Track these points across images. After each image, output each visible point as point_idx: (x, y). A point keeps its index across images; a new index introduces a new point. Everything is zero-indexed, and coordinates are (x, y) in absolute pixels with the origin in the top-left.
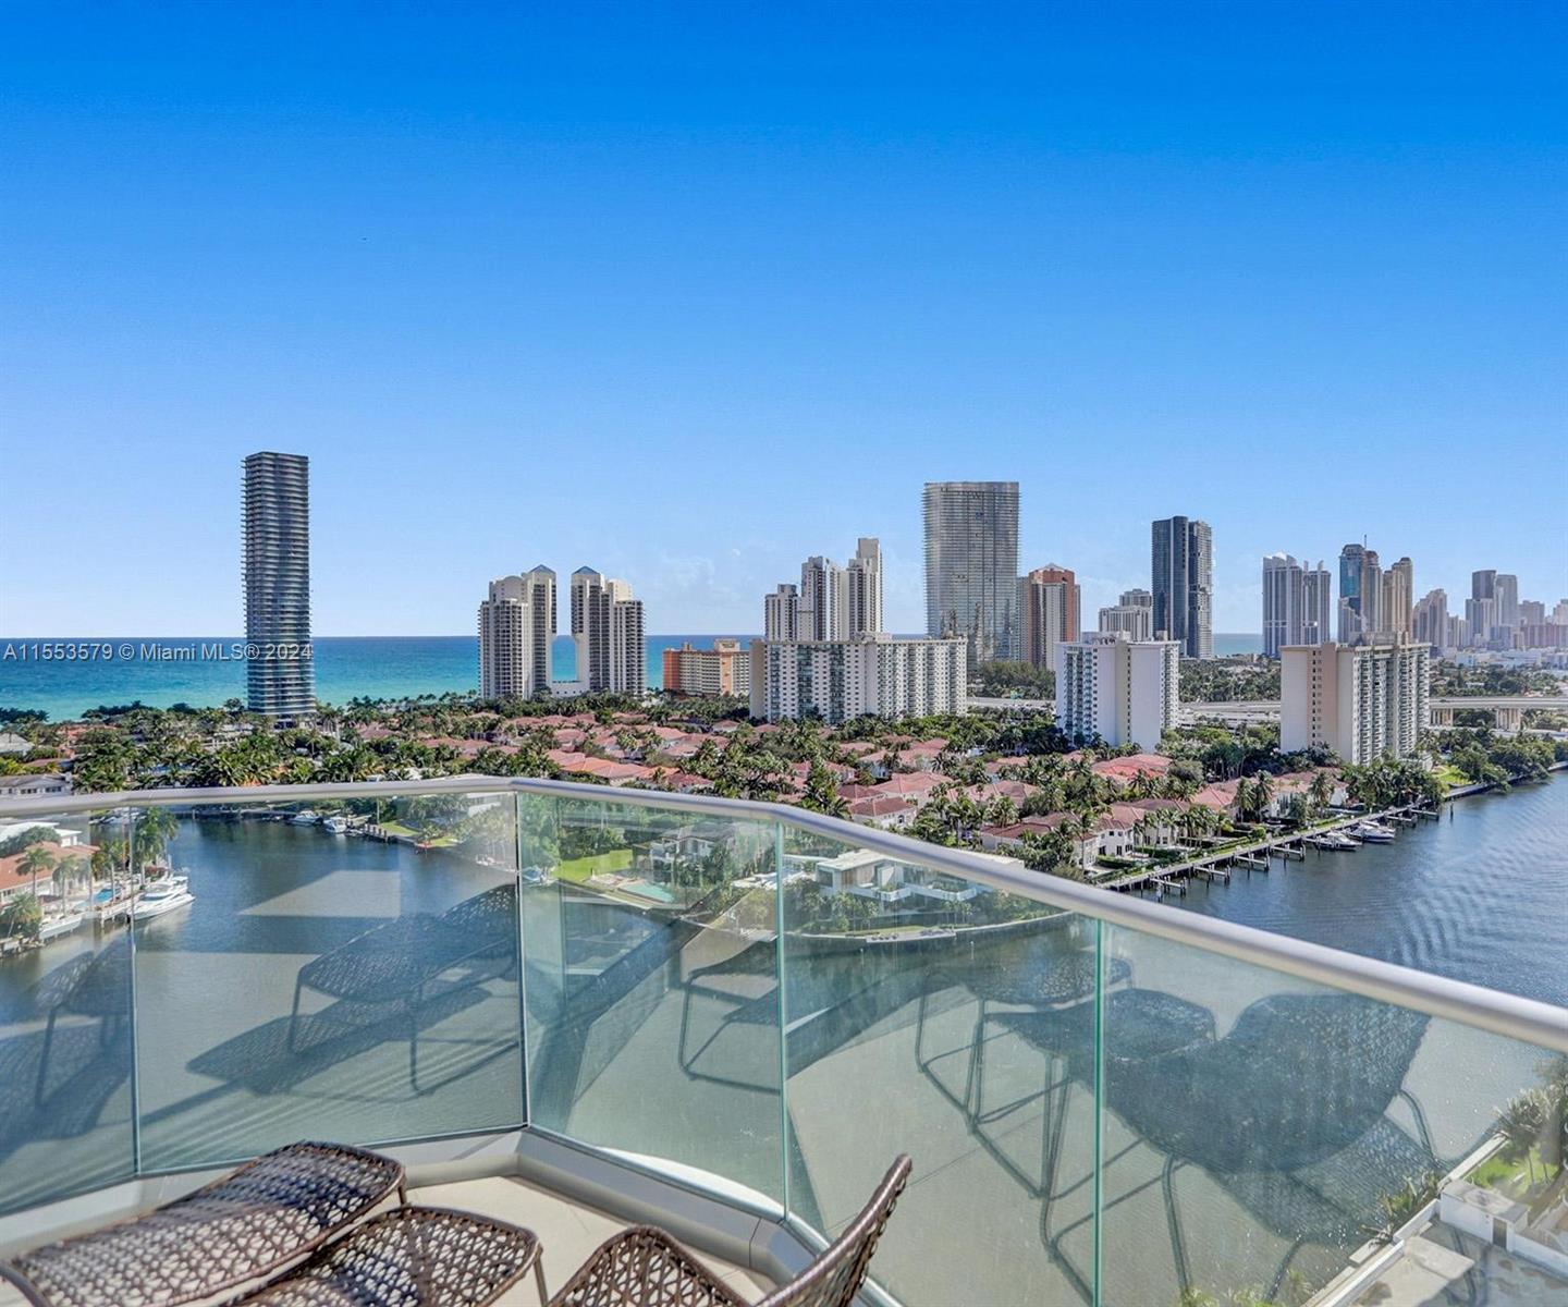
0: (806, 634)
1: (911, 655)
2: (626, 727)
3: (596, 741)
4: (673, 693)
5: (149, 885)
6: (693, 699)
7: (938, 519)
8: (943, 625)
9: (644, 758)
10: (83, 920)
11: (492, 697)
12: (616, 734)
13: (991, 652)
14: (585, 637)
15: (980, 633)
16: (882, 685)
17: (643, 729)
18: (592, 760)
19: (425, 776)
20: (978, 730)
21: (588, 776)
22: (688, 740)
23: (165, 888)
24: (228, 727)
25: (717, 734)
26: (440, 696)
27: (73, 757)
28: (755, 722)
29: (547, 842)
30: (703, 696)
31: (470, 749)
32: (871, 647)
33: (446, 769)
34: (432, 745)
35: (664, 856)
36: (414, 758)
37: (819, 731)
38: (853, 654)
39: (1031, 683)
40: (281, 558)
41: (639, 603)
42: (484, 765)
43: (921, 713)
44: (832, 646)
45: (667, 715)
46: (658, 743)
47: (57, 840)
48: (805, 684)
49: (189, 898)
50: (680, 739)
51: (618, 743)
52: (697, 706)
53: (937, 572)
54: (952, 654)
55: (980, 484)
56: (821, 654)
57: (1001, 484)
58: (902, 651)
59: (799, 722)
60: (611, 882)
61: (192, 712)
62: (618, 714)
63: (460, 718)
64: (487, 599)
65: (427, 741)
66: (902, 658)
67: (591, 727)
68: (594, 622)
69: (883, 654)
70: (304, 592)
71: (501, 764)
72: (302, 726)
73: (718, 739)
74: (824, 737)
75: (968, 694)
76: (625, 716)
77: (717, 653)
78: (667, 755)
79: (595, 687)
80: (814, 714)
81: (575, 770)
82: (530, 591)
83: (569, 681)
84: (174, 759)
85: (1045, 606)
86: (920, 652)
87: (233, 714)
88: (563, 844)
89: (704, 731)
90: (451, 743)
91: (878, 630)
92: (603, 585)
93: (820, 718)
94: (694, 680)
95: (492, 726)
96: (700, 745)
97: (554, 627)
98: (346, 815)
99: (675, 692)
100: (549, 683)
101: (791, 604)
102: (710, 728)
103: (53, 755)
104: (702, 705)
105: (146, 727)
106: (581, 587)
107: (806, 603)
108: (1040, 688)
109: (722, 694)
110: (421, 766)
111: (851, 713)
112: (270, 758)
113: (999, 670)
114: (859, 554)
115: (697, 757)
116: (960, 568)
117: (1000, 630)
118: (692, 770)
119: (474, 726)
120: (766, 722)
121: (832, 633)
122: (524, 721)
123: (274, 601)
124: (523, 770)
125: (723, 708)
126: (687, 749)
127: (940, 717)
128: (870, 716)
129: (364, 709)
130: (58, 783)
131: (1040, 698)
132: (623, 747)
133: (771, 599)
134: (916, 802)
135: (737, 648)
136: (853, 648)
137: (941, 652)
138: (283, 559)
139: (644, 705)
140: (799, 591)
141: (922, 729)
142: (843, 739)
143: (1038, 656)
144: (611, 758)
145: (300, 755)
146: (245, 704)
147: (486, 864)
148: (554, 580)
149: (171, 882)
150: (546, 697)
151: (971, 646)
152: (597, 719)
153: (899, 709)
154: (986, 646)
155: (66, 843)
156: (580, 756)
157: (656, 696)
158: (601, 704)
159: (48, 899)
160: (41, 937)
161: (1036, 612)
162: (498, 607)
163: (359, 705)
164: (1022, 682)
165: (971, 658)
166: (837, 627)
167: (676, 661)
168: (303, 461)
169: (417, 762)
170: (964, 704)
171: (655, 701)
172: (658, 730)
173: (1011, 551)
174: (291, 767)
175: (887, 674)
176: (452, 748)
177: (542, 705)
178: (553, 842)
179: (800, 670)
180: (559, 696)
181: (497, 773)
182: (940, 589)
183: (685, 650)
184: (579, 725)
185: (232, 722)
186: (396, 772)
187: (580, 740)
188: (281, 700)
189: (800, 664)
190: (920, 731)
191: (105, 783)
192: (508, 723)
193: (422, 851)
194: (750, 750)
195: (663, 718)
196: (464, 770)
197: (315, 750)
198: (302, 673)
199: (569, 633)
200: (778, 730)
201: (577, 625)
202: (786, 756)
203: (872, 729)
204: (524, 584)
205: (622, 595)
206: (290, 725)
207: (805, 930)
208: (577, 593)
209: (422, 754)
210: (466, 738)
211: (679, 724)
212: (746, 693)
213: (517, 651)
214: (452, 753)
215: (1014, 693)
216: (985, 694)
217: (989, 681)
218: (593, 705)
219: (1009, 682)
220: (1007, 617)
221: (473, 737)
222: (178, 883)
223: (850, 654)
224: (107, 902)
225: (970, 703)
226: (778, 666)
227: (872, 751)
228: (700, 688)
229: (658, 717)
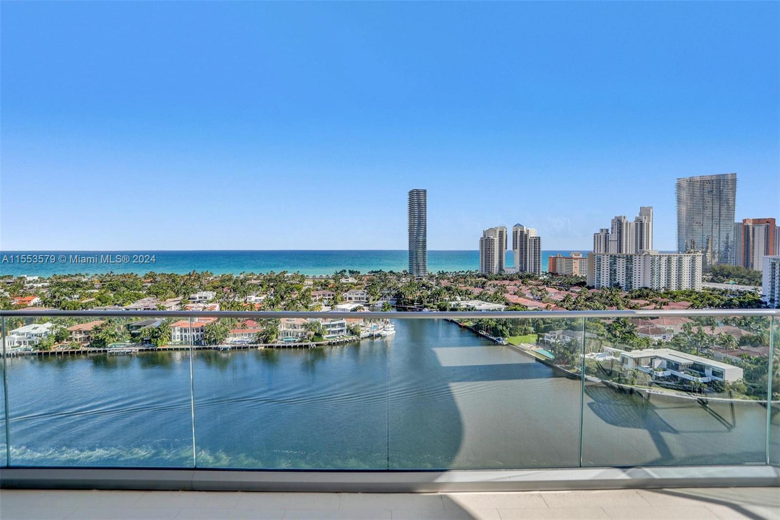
0: (613, 250)
1: (669, 261)
2: (534, 287)
3: (522, 291)
4: (553, 274)
5: (386, 327)
6: (561, 277)
7: (684, 195)
8: (686, 246)
9: (541, 300)
10: (370, 334)
11: (484, 273)
12: (530, 289)
13: (717, 260)
14: (518, 251)
15: (709, 250)
16: (653, 274)
17: (541, 288)
18: (520, 298)
19: (462, 300)
20: (709, 299)
21: (519, 305)
22: (559, 293)
23: (389, 328)
24: (404, 279)
25: (572, 292)
26: (466, 272)
27: (366, 285)
28: (589, 288)
29: (504, 328)
30: (565, 276)
31: (477, 291)
32: (647, 257)
33: (469, 298)
34: (464, 289)
35: (550, 339)
36: (459, 293)
37: (620, 294)
38: (637, 260)
39: (743, 277)
40: (419, 224)
41: (539, 238)
42: (482, 298)
43: (674, 288)
44: (627, 256)
45: (550, 283)
46: (547, 294)
47: (363, 309)
48: (613, 273)
49: (394, 332)
50: (556, 293)
51: (531, 293)
52: (563, 280)
53: (684, 221)
54: (693, 260)
55: (712, 176)
56: (621, 259)
57: (724, 175)
58: (664, 259)
59: (610, 289)
60: (529, 347)
61: (394, 273)
62: (530, 281)
63: (473, 280)
64: (482, 237)
65: (462, 287)
66: (664, 262)
67: (520, 286)
68: (521, 245)
69: (654, 260)
70: (425, 235)
71: (488, 297)
72: (424, 280)
73: (573, 294)
74: (622, 296)
75: (702, 281)
76: (534, 282)
77: (572, 258)
78: (551, 299)
79: (521, 270)
80: (617, 286)
81: (515, 302)
82: (498, 233)
83: (512, 267)
84: (390, 288)
85: (753, 237)
86: (674, 260)
87: (405, 275)
88: (510, 329)
89: (566, 290)
90: (471, 289)
91: (650, 249)
92: (525, 230)
93: (620, 288)
94: (561, 269)
95: (484, 283)
96: (565, 296)
97: (506, 247)
98: (437, 311)
99: (554, 274)
100: (504, 268)
101: (606, 238)
102: (569, 289)
103: (361, 284)
104: (565, 279)
105: (383, 277)
106: (516, 232)
107: (613, 237)
108: (749, 279)
109: (574, 275)
110: (460, 296)
111: (636, 286)
112: (416, 290)
113: (722, 269)
114: (641, 214)
115: (564, 301)
116: (698, 218)
117: (722, 249)
118: (562, 306)
119: (478, 283)
120: (594, 288)
121: (626, 250)
122: (496, 282)
123: (416, 238)
124: (495, 300)
125: (574, 281)
126: (559, 297)
127: (685, 291)
128: (646, 288)
129: (442, 275)
130: (363, 293)
131: (750, 284)
132: (533, 295)
133: (596, 235)
134: (673, 331)
135: (581, 256)
136: (637, 257)
137: (686, 260)
138: (419, 225)
139: (541, 278)
140: (610, 232)
141: (675, 296)
142: (632, 298)
143: (747, 263)
144: (528, 299)
145: (423, 289)
146: (408, 272)
147: (483, 334)
148: (506, 229)
149: (390, 326)
150: (503, 274)
151: (704, 257)
152: (522, 283)
153: (661, 286)
154: (713, 257)
155: (366, 310)
156: (516, 297)
157: (545, 275)
158: (524, 277)
159: (362, 326)
160: (361, 337)
161: (747, 240)
162: (486, 240)
163: (440, 273)
164: (737, 276)
165: (704, 262)
166: (629, 248)
167: (554, 261)
168: (425, 191)
169: (459, 294)
170: (699, 286)
171: (545, 277)
172: (547, 289)
173: (731, 210)
174: (422, 293)
175: (656, 269)
176: (470, 290)
177: (501, 276)
178: (507, 328)
179: (611, 266)
180: (508, 273)
181: (486, 301)
182: (685, 229)
183: (558, 256)
184: (515, 285)
185: (404, 277)
186: (453, 297)
187: (516, 291)
188: (418, 271)
189: (611, 263)
190: (674, 297)
191: (374, 294)
192: (490, 282)
193: (460, 326)
194: (588, 299)
195: (549, 284)
196: (475, 298)
197: (428, 288)
198: (424, 262)
199: (512, 249)
200: (600, 292)
201: (515, 247)
202: (604, 303)
203: (647, 295)
204: (495, 231)
205: (533, 234)
206: (421, 279)
207: (614, 381)
208: (515, 234)
209: (461, 292)
210: (475, 287)
211: (556, 287)
212: (585, 275)
213: (493, 256)
214: (471, 292)
215: (731, 282)
216: (712, 281)
217: (716, 275)
218: (521, 278)
219: (728, 276)
220: (727, 243)
221: (477, 287)
222: (392, 327)
223: (636, 260)
224: (375, 330)
225: (704, 285)
226: (600, 264)
227: (648, 305)
228: (564, 272)
229: (546, 283)
